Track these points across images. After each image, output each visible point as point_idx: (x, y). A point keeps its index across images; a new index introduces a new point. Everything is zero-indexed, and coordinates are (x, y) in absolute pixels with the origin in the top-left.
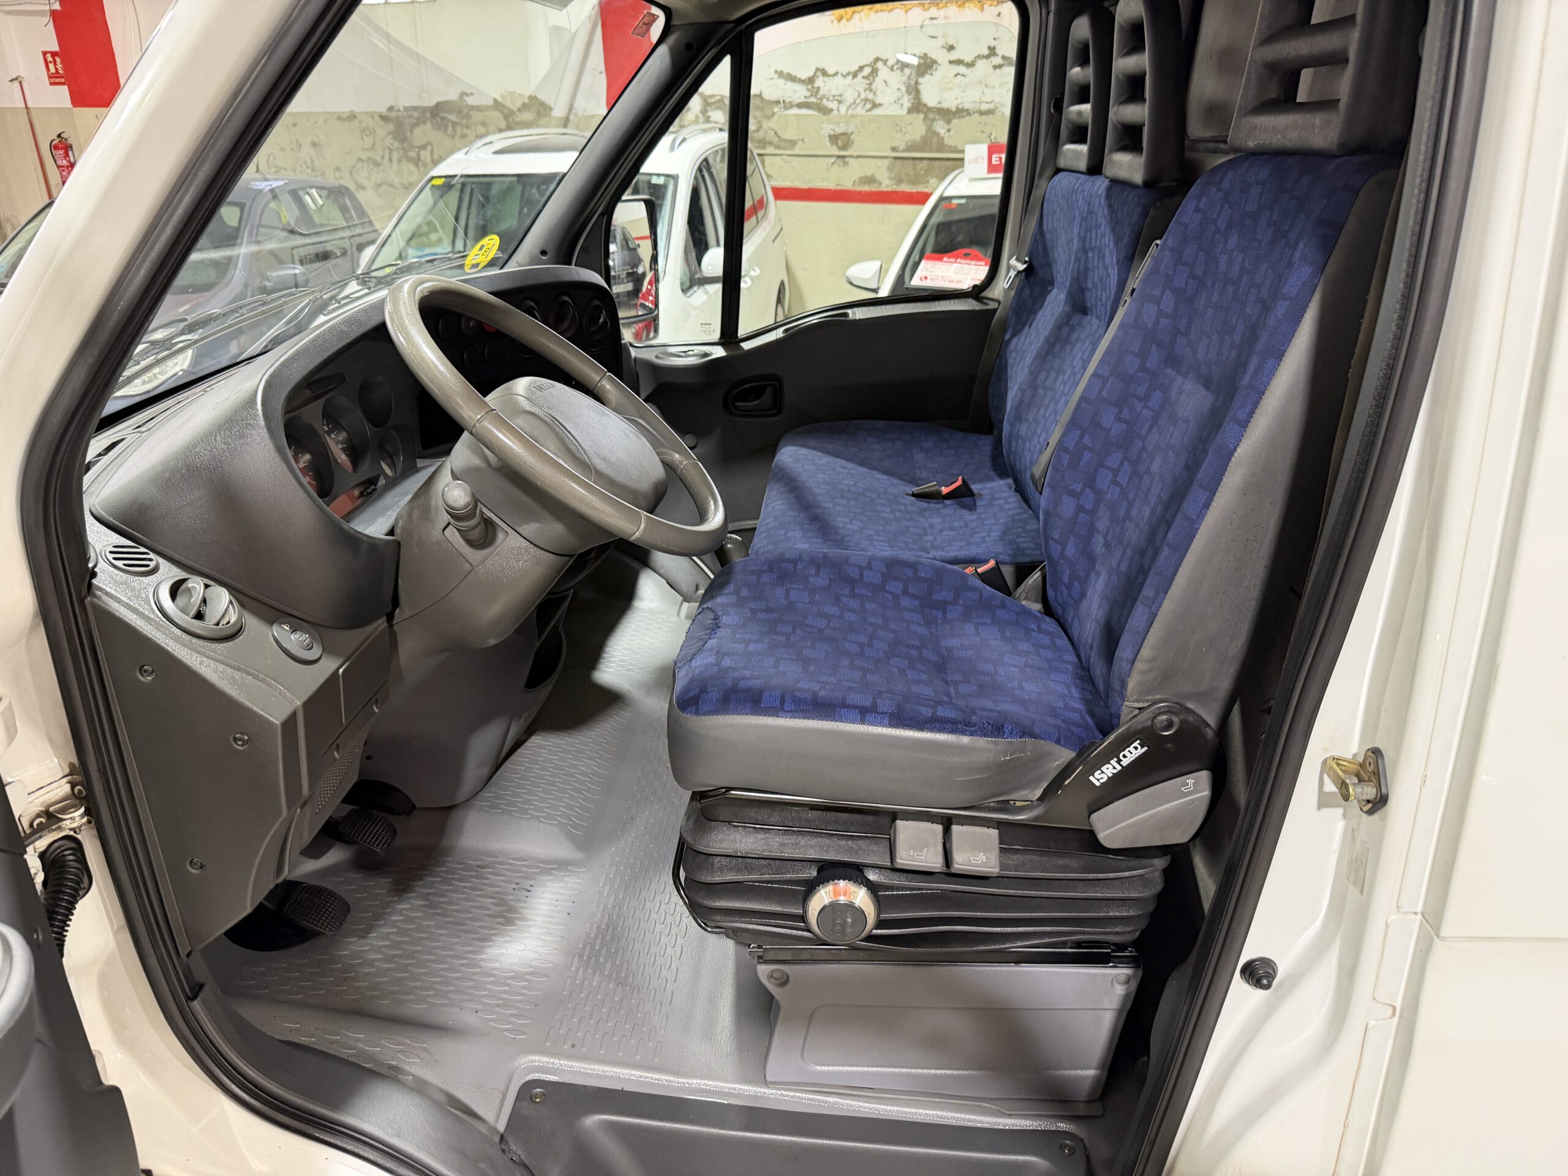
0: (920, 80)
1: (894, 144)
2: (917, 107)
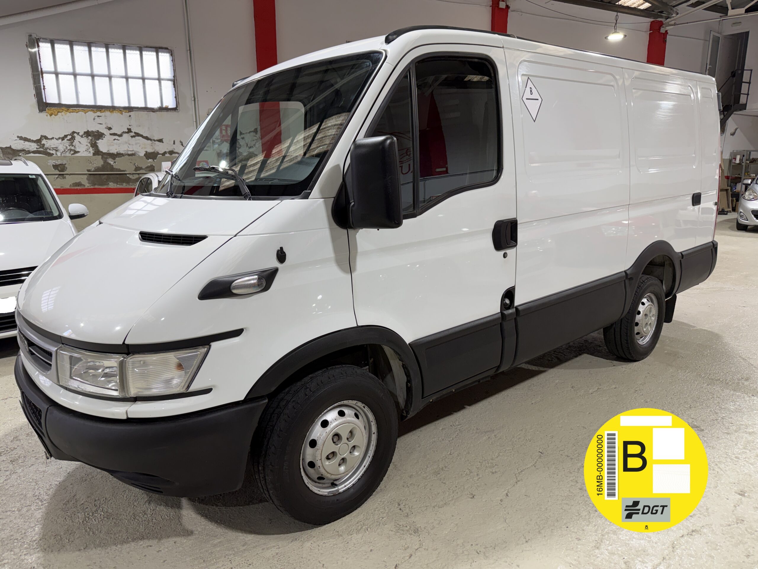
0: (97, 141)
1: (89, 169)
2: (97, 152)
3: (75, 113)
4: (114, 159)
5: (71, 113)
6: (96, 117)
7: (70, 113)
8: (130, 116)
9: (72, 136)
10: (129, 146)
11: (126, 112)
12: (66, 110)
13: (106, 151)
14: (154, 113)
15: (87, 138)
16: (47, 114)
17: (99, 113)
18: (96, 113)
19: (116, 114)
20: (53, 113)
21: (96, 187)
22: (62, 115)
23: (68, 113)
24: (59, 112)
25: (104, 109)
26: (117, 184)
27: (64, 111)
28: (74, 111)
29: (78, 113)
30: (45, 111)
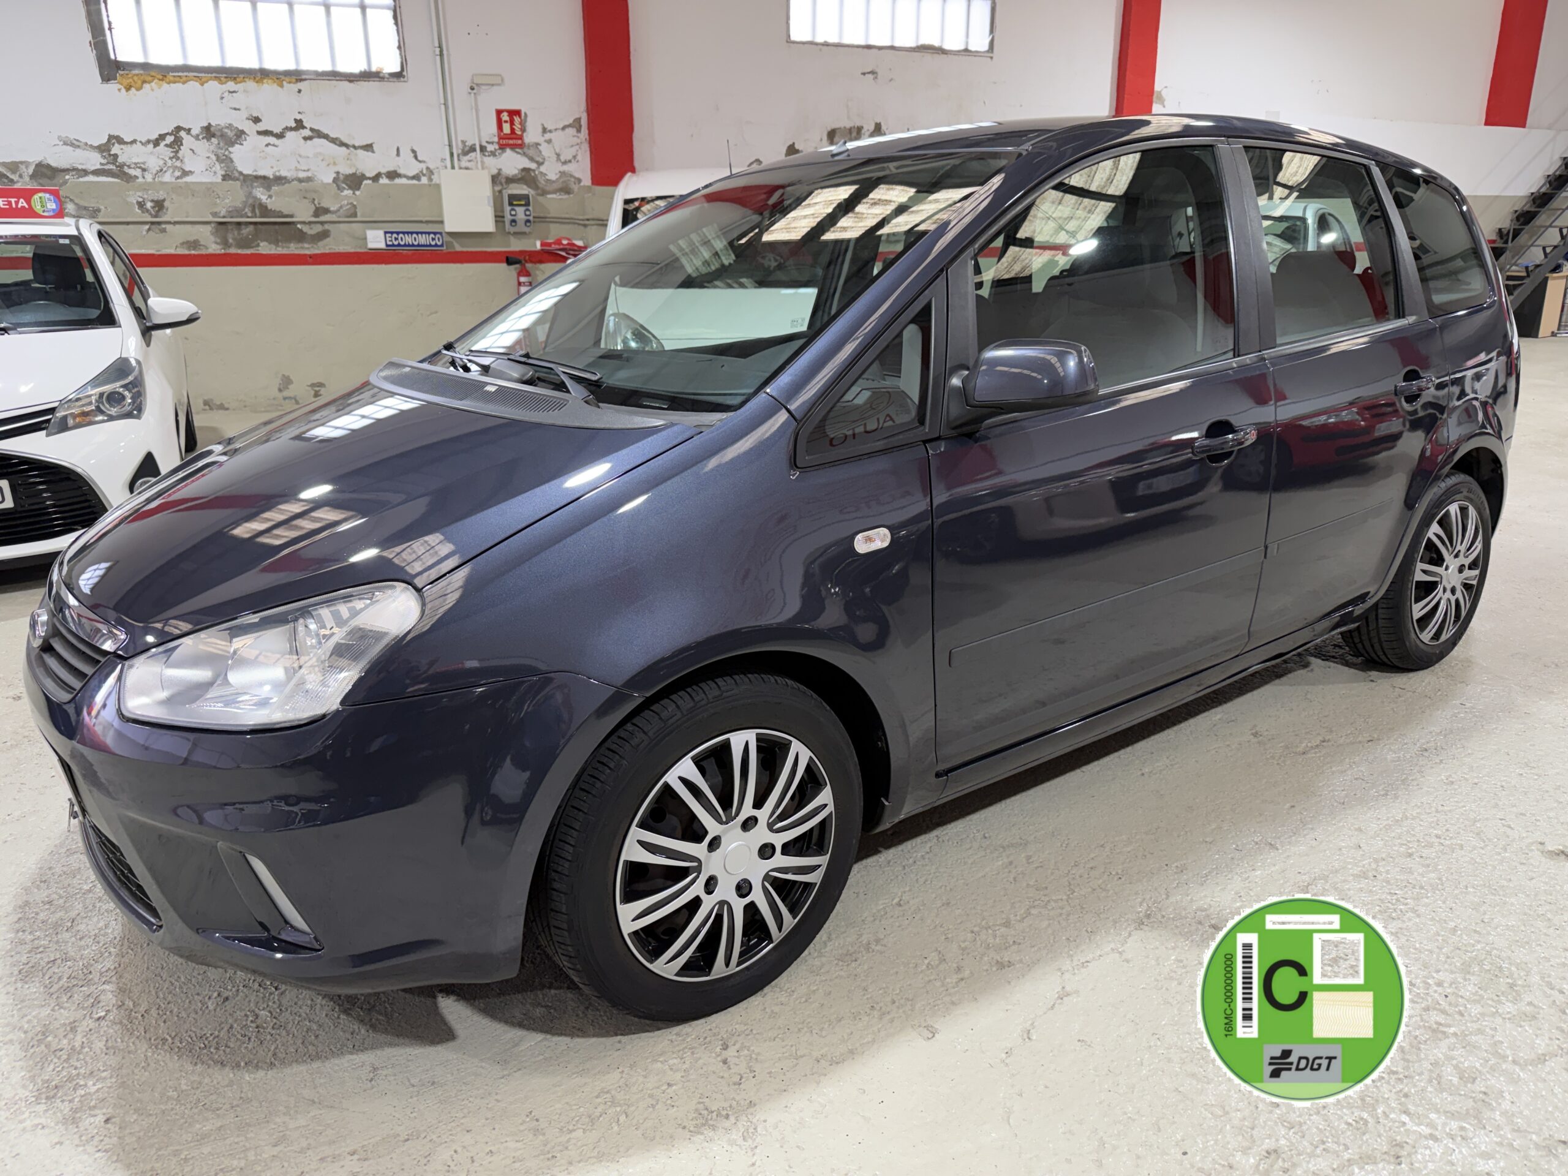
3: (180, 85)
4: (268, 188)
5: (172, 85)
6: (226, 94)
7: (169, 83)
8: (300, 91)
9: (175, 138)
10: (299, 159)
11: (290, 82)
12: (161, 77)
13: (250, 172)
14: (352, 85)
15: (208, 140)
16: (120, 86)
17: (231, 86)
18: (225, 83)
19: (268, 88)
20: (133, 84)
21: (233, 250)
22: (152, 90)
23: (165, 86)
24: (144, 82)
25: (241, 76)
26: (277, 245)
27: (156, 81)
28: (178, 79)
29: (186, 85)
30: (115, 79)
